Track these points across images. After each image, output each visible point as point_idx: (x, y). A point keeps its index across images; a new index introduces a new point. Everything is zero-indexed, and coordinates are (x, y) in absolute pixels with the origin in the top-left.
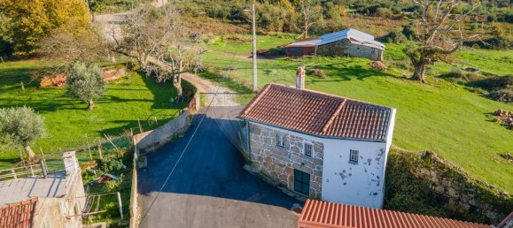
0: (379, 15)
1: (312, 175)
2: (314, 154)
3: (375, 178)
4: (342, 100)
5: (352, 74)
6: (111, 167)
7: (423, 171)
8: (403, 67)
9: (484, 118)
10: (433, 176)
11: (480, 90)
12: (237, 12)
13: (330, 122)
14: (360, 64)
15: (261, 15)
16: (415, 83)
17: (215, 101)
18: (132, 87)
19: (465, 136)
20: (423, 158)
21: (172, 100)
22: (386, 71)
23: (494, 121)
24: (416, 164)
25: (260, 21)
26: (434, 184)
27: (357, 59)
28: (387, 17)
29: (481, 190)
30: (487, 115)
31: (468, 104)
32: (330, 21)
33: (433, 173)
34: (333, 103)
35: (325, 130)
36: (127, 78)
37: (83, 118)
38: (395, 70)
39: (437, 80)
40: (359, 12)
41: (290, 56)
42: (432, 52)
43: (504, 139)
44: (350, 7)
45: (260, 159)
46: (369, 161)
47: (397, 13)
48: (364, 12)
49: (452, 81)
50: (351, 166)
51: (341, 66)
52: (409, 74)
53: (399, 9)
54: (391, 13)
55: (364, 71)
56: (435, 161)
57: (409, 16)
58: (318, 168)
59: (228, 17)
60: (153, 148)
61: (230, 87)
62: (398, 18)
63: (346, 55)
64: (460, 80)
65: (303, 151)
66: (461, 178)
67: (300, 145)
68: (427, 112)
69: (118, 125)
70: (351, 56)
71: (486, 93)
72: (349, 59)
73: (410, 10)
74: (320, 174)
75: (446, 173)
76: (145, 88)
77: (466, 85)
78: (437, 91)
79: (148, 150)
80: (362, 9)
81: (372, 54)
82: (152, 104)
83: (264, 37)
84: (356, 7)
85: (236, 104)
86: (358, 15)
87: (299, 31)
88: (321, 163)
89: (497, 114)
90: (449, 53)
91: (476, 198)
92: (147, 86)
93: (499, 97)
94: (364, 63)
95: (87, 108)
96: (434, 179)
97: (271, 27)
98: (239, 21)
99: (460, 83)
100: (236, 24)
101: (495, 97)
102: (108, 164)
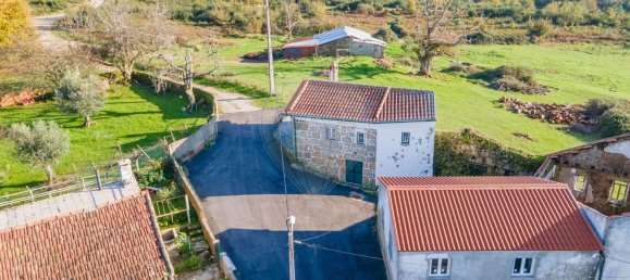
0: (360, 12)
1: (365, 163)
2: (366, 141)
3: (425, 156)
4: (385, 89)
5: (361, 73)
6: (151, 179)
7: (464, 147)
8: (407, 63)
9: (492, 105)
10: (473, 149)
11: (481, 81)
12: (200, 12)
13: (381, 108)
14: (365, 62)
15: (232, 14)
16: (423, 78)
17: (231, 108)
18: (124, 100)
19: (481, 121)
20: (463, 135)
21: (184, 109)
22: (392, 69)
23: (501, 107)
24: (457, 141)
25: (233, 22)
26: (474, 157)
27: (361, 58)
28: (370, 13)
29: (513, 154)
30: (493, 102)
31: (475, 94)
32: (313, 19)
33: (473, 147)
34: (380, 92)
35: (378, 116)
36: (113, 91)
37: (83, 136)
38: (400, 67)
39: (442, 74)
40: (339, 9)
41: (289, 57)
42: (437, 45)
43: (513, 121)
44: (327, 5)
45: (308, 155)
46: (420, 140)
47: (379, 9)
48: (344, 9)
49: (455, 75)
50: (404, 147)
51: (347, 66)
52: (415, 71)
53: (380, 5)
54: (373, 9)
55: (371, 69)
56: (474, 135)
57: (392, 13)
58: (371, 154)
59: (190, 19)
60: (188, 158)
61: (241, 92)
62: (382, 15)
63: (348, 54)
64: (462, 73)
65: (355, 140)
66: (496, 148)
67: (352, 135)
68: (444, 103)
69: (132, 140)
70: (354, 55)
71: (487, 84)
72: (352, 58)
73: (392, 6)
74: (374, 160)
75: (484, 145)
76: (140, 100)
77: (468, 78)
78: (444, 84)
79: (184, 160)
80: (342, 6)
81: (374, 52)
82: (162, 115)
83: (242, 40)
84: (333, 4)
85: (257, 109)
86: (338, 12)
87: (281, 31)
88: (374, 149)
89: (502, 101)
90: (453, 45)
91: (509, 163)
92: (143, 98)
93: (499, 86)
94: (369, 61)
95: (84, 125)
96: (474, 153)
97: (249, 27)
98: (206, 23)
99: (462, 76)
100: (203, 26)
101: (495, 87)
102: (148, 176)
